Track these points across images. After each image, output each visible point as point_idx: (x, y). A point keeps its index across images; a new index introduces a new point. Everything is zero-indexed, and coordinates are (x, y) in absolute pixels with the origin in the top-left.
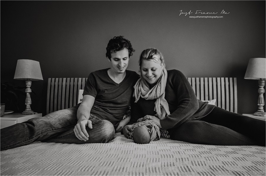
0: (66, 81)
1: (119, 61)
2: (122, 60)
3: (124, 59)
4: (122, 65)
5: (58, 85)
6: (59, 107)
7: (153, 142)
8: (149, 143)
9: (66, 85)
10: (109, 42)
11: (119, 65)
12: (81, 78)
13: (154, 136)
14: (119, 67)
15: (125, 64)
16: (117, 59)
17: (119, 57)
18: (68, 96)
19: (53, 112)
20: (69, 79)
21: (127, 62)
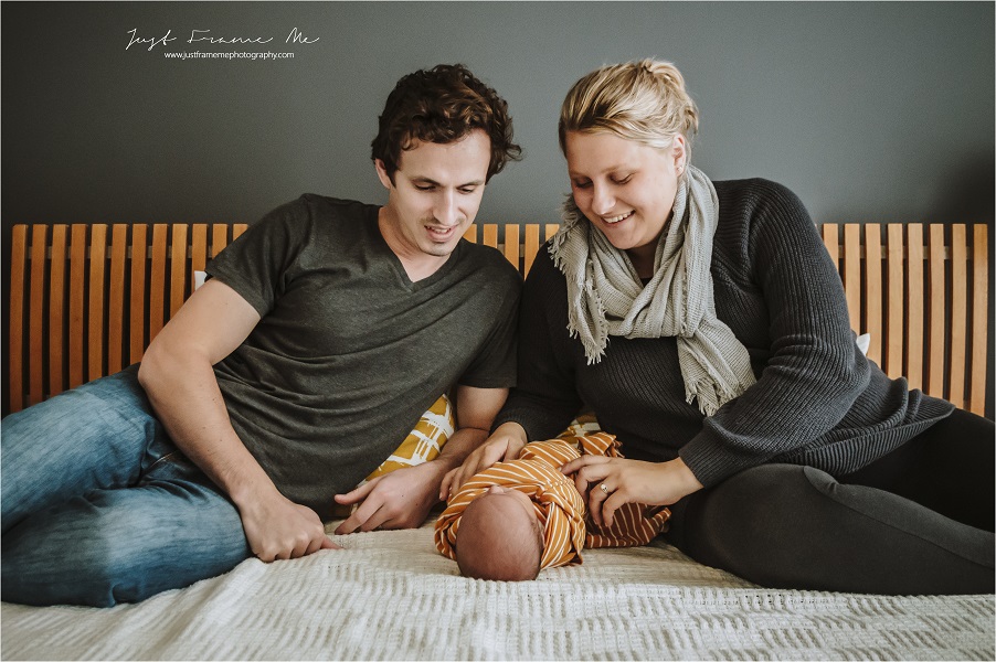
0: (109, 242)
1: (436, 196)
2: (451, 195)
3: (462, 189)
4: (451, 217)
5: (68, 263)
6: (76, 373)
7: (553, 574)
8: (534, 576)
9: (108, 262)
10: (397, 87)
11: (436, 215)
12: (184, 227)
13: (558, 546)
14: (431, 224)
15: (461, 210)
16: (427, 185)
17: (441, 175)
18: (120, 320)
19: (44, 399)
20: (120, 229)
21: (472, 202)
